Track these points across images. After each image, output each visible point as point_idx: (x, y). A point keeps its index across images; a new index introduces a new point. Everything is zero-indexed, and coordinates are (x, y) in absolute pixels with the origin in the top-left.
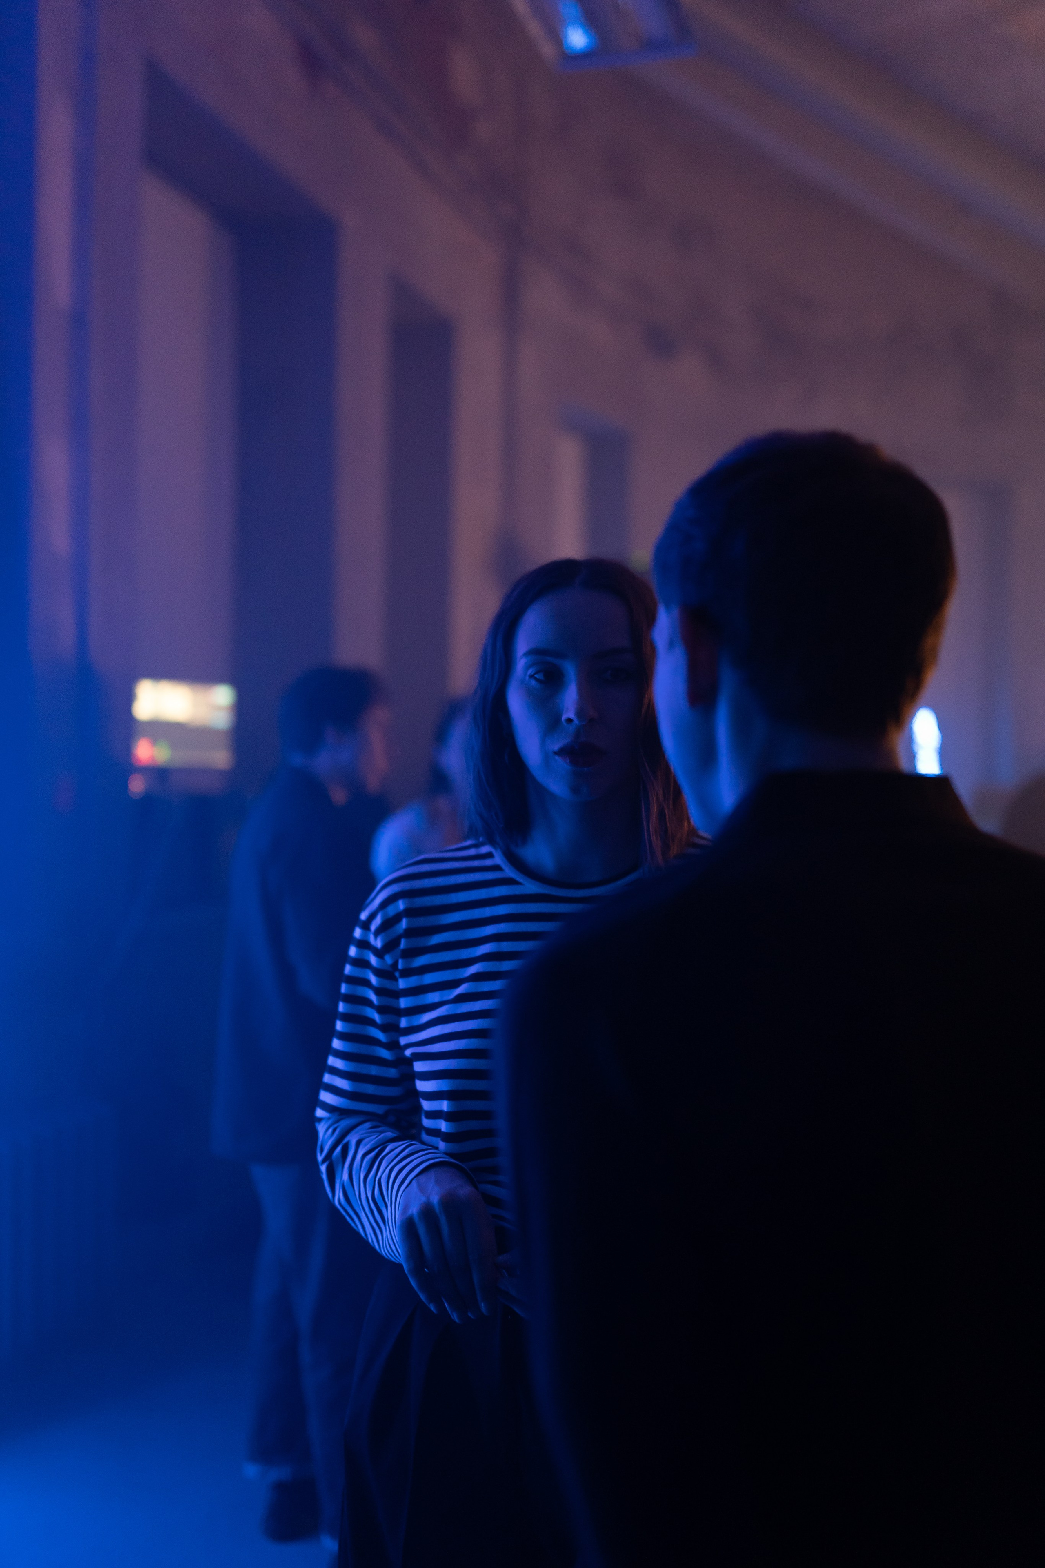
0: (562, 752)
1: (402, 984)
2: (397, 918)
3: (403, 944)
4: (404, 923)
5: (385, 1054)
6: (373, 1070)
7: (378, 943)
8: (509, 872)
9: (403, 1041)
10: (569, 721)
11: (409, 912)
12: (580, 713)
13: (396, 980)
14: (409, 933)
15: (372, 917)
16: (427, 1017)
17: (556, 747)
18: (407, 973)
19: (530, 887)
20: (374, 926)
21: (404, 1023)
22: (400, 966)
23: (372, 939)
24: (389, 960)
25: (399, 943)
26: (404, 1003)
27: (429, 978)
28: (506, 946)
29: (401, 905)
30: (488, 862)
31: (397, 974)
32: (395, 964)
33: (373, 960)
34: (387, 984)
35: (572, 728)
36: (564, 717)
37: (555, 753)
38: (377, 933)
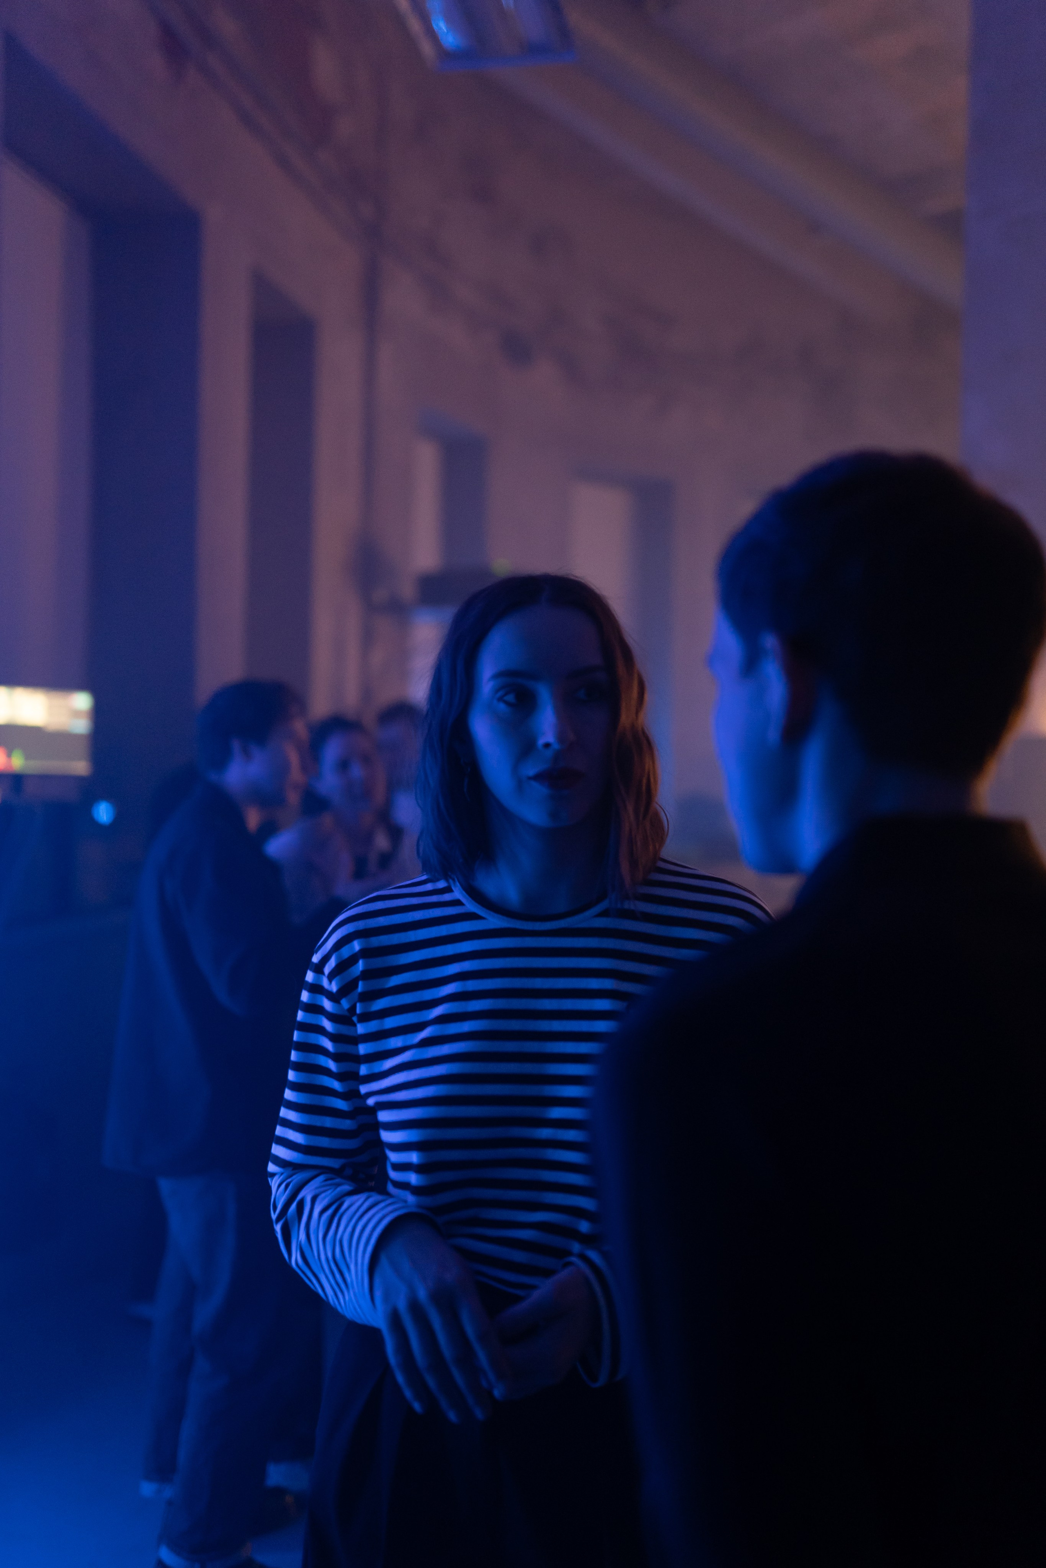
0: (537, 777)
1: (361, 1029)
2: (353, 960)
3: (361, 987)
4: (361, 965)
5: (341, 1104)
6: (328, 1122)
7: (334, 987)
8: (470, 906)
9: (364, 1089)
10: (547, 745)
11: (365, 953)
12: (561, 737)
13: (355, 1025)
14: (366, 975)
15: (325, 959)
16: (389, 1063)
17: (532, 772)
18: (366, 1017)
19: (494, 921)
20: (327, 970)
21: (364, 1070)
22: (358, 1011)
23: (325, 983)
24: (345, 1004)
25: (357, 987)
26: (363, 1049)
27: (390, 1022)
28: (472, 985)
29: (356, 946)
30: (447, 897)
31: (355, 1019)
32: (353, 1009)
33: (327, 1005)
34: (345, 1030)
35: (549, 753)
36: (541, 742)
37: (530, 778)
38: (331, 977)
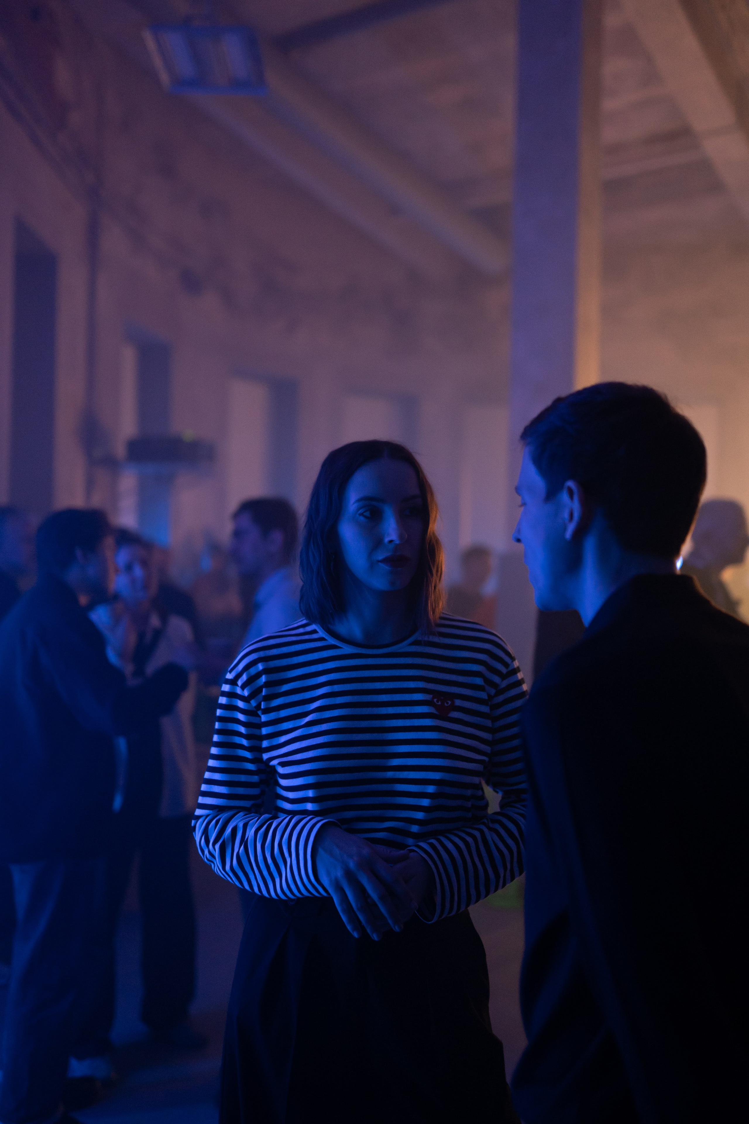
0: (385, 561)
1: (264, 718)
2: (258, 675)
3: (264, 692)
4: (263, 679)
5: (250, 766)
6: (243, 778)
7: (246, 693)
8: (332, 641)
9: (265, 756)
10: (391, 541)
11: (265, 671)
12: (401, 537)
13: (260, 717)
14: (267, 684)
15: (239, 676)
16: (283, 739)
17: (380, 558)
18: (266, 711)
19: (348, 649)
20: (240, 683)
21: (265, 744)
22: (263, 706)
23: (239, 691)
24: (253, 703)
25: (262, 691)
26: (264, 731)
27: (283, 713)
28: (337, 688)
29: (260, 667)
30: (315, 636)
31: (259, 712)
32: (258, 707)
33: (240, 704)
34: (254, 720)
35: (391, 546)
36: (386, 540)
37: (378, 561)
38: (243, 687)
